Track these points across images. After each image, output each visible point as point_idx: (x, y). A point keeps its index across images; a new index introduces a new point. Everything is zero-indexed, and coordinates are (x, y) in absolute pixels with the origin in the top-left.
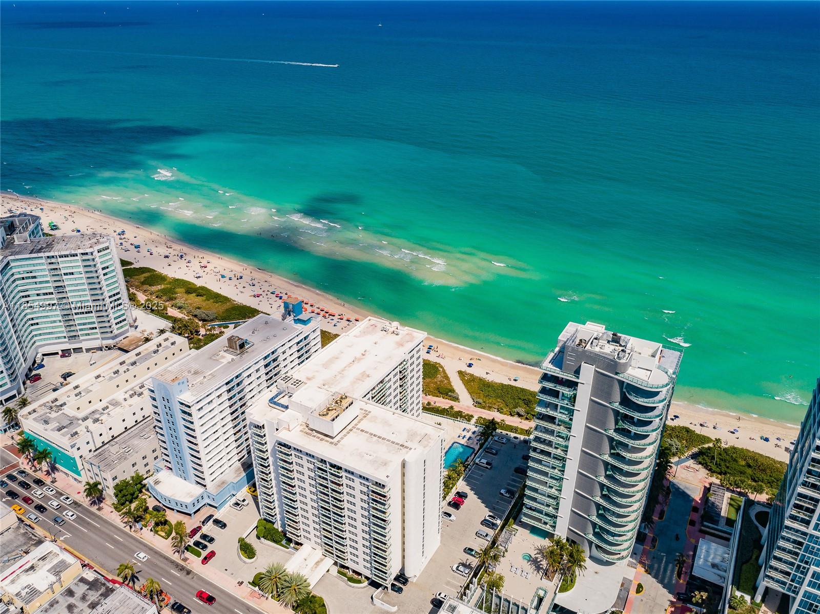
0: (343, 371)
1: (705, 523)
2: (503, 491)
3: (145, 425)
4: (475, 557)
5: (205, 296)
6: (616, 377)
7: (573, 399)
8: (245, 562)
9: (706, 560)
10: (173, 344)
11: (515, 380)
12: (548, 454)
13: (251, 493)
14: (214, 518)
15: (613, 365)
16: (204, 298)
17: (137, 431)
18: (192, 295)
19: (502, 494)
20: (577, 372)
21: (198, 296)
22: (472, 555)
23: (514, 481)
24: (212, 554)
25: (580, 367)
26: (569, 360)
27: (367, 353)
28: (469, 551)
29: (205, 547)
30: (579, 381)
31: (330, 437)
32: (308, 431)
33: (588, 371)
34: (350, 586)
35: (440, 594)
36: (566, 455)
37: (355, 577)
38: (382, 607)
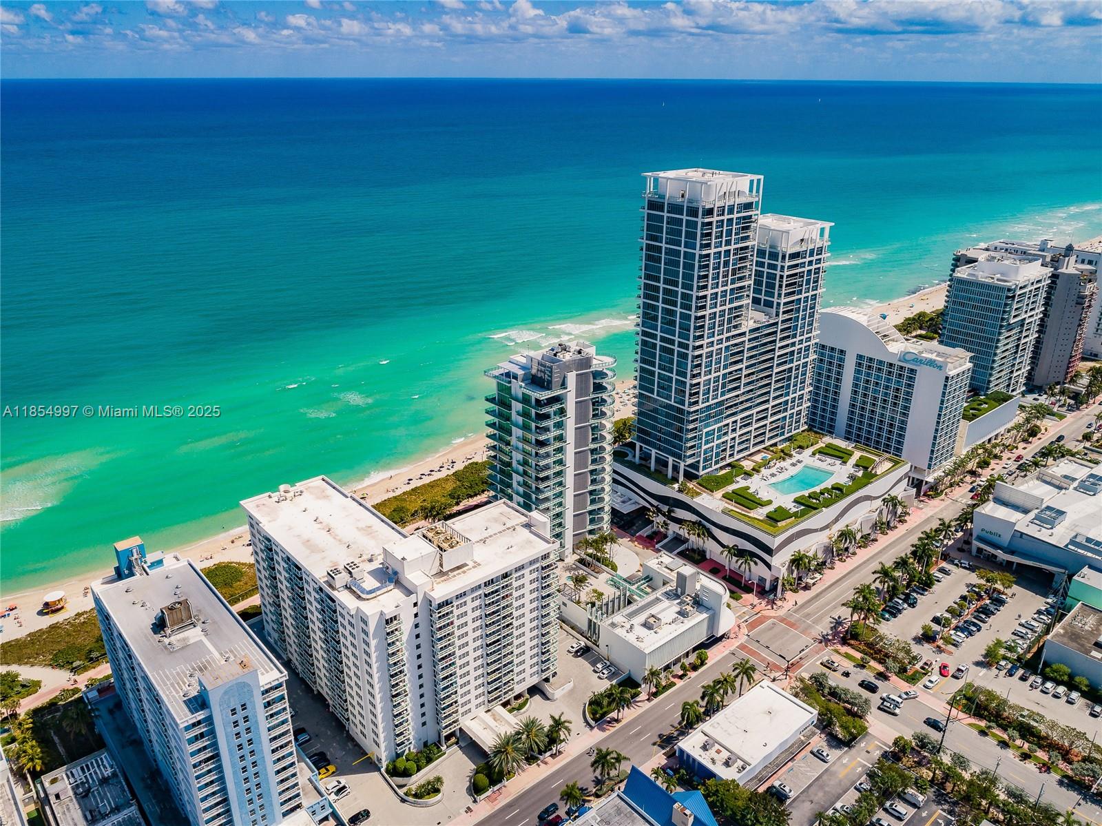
6: (590, 370)
13: (326, 774)
15: (586, 362)
25: (565, 377)
27: (320, 520)
30: (568, 390)
31: (466, 565)
32: (443, 579)
33: (572, 378)
34: (525, 712)
35: (572, 647)
36: (565, 465)
37: (520, 701)
38: (565, 691)
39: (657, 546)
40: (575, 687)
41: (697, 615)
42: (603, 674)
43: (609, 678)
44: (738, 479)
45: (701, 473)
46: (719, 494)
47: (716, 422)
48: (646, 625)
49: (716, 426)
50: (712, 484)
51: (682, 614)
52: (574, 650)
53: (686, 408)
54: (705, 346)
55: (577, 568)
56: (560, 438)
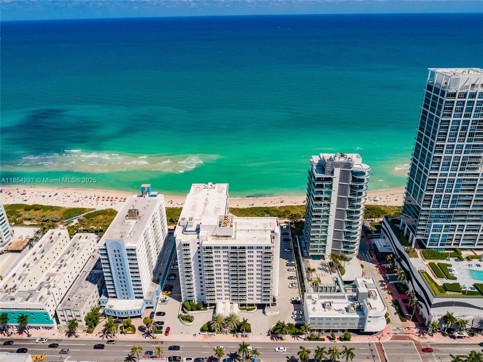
0: (204, 210)
1: (368, 235)
2: (286, 250)
3: (78, 281)
4: (295, 279)
5: (42, 209)
6: (350, 170)
7: (331, 187)
8: (189, 325)
9: (381, 245)
10: (59, 234)
11: (253, 205)
12: (319, 216)
13: (166, 294)
14: (156, 313)
15: (348, 165)
16: (42, 210)
17: (77, 286)
18: (31, 210)
19: (286, 251)
20: (332, 173)
21: (36, 210)
22: (293, 279)
23: (286, 245)
24: (168, 329)
25: (334, 170)
26: (328, 169)
27: (208, 199)
28: (290, 278)
29: (161, 328)
30: (334, 176)
31: (230, 236)
32: (216, 238)
33: (337, 172)
34: (250, 313)
35: (293, 298)
36: (329, 214)
37: (251, 307)
38: (272, 314)
39: (386, 275)
40: (278, 315)
41: (355, 314)
42: (294, 316)
43: (296, 320)
44: (451, 259)
45: (427, 247)
46: (427, 262)
47: (444, 221)
48: (324, 306)
49: (444, 224)
50: (428, 255)
51: (347, 310)
52: (294, 300)
53: (421, 207)
54: (439, 175)
55: (328, 266)
56: (329, 199)
